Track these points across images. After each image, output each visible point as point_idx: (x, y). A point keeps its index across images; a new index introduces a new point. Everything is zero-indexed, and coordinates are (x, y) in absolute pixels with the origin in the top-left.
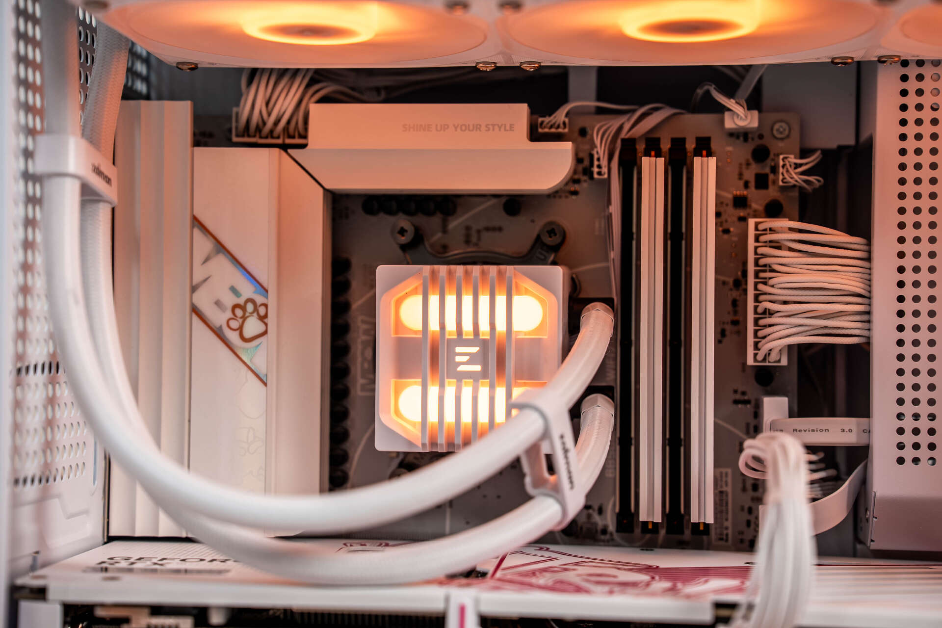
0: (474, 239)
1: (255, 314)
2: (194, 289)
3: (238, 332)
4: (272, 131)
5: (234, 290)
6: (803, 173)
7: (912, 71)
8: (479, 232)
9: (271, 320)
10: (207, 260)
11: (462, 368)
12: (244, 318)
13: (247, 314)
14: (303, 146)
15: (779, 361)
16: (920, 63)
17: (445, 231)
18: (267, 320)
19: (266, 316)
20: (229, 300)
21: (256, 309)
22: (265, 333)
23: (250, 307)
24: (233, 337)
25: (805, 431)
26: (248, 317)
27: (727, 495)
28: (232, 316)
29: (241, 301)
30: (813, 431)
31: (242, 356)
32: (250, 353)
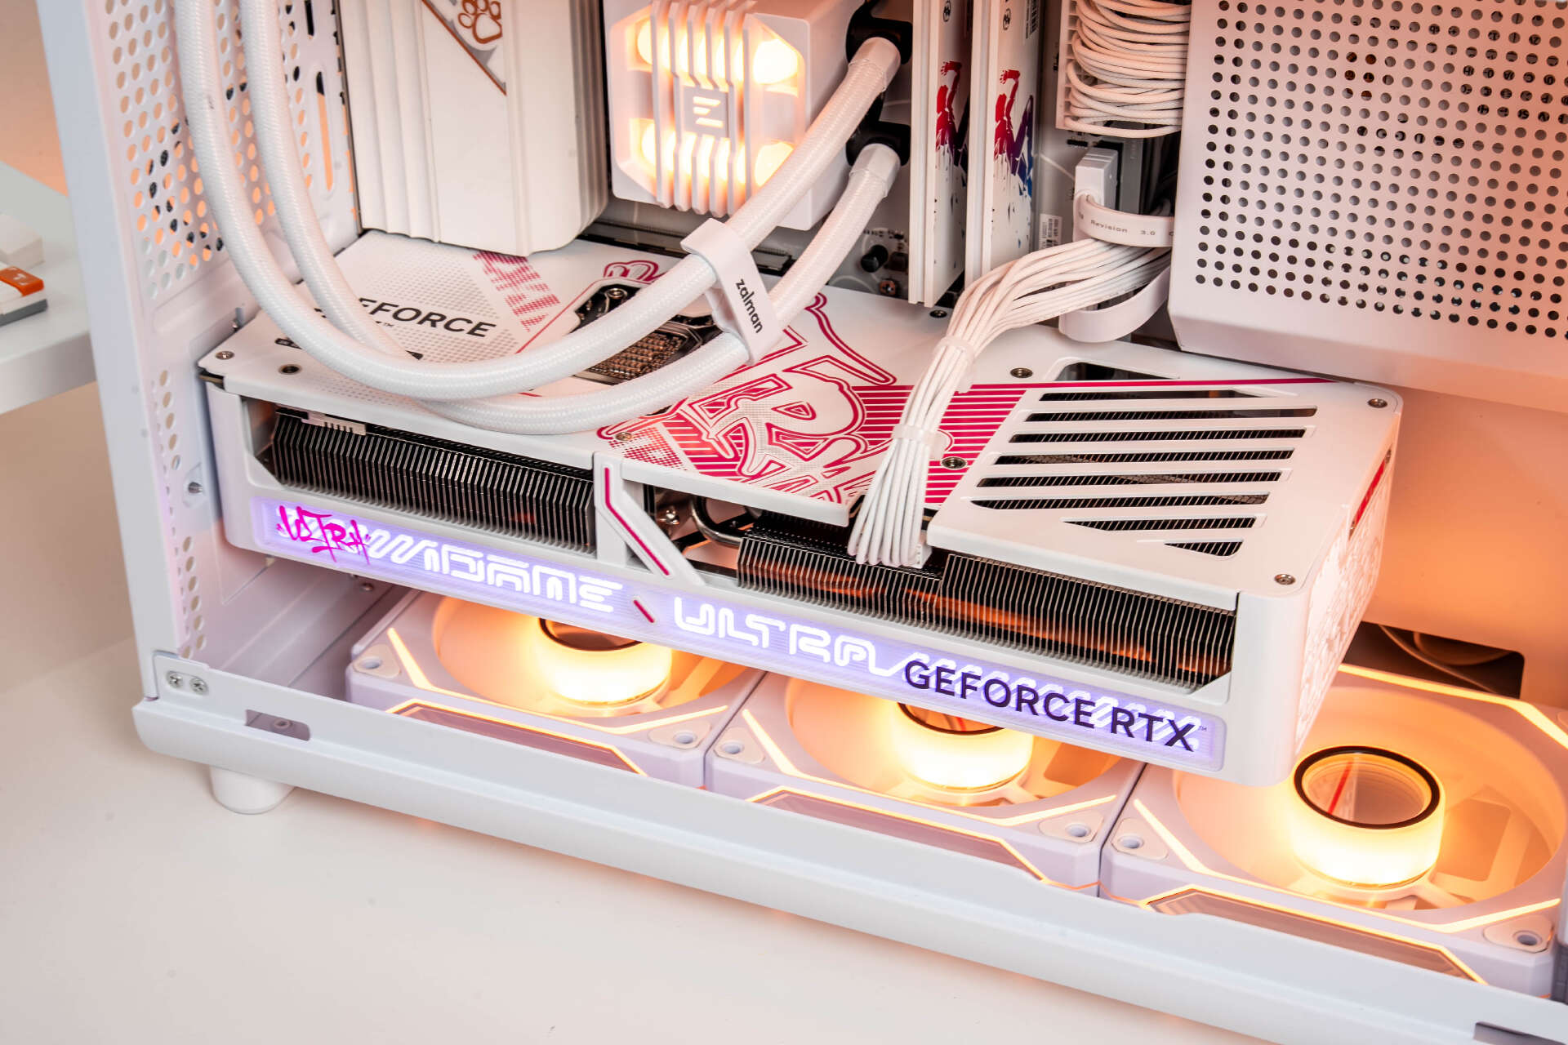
3: (470, 31)
9: (506, 21)
11: (700, 121)
12: (476, 15)
13: (479, 12)
18: (500, 21)
19: (499, 17)
21: (488, 7)
23: (481, 3)
24: (467, 35)
25: (1102, 226)
26: (480, 14)
28: (464, 12)
30: (1110, 228)
31: (480, 59)
32: (486, 55)
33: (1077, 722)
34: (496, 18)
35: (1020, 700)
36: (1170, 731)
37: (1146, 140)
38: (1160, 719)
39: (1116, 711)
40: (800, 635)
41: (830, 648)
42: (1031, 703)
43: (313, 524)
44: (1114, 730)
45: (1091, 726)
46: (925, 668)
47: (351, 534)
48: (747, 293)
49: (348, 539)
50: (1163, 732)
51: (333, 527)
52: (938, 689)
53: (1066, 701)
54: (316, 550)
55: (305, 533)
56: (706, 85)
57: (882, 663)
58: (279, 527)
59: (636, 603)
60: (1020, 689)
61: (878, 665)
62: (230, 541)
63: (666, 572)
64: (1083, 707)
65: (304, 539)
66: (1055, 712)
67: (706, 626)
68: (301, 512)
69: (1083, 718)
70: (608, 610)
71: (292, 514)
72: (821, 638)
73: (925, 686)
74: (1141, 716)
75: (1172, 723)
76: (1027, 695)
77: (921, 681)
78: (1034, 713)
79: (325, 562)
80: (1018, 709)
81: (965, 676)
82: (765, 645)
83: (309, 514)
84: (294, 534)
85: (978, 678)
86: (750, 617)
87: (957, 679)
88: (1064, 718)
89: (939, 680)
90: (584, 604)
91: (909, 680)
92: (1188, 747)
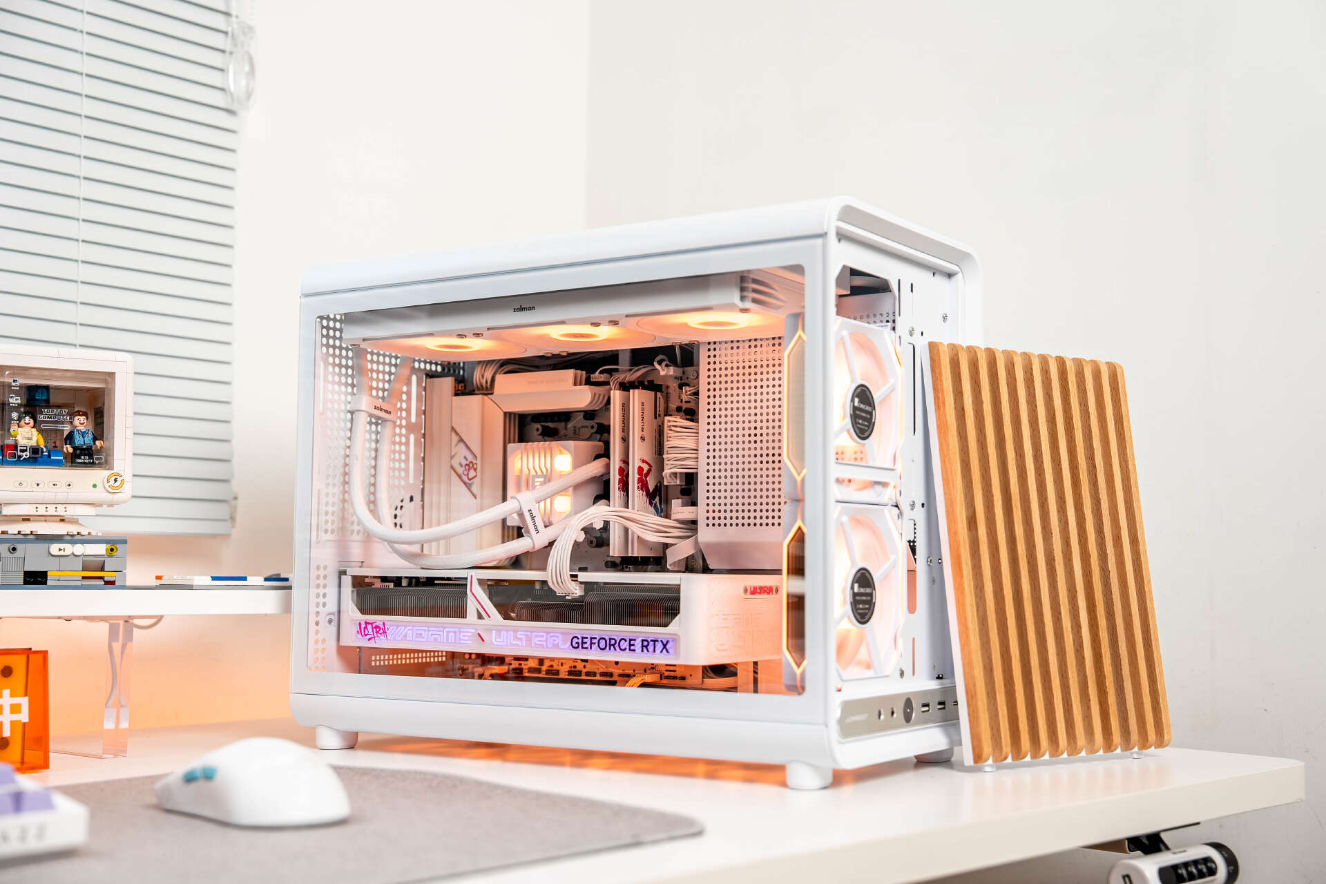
0: (577, 432)
1: (473, 468)
2: (452, 457)
3: (466, 476)
4: (487, 387)
5: (465, 458)
6: (690, 395)
7: (712, 347)
8: (579, 429)
9: (478, 470)
10: (456, 445)
12: (469, 470)
13: (470, 468)
14: (492, 394)
16: (715, 343)
17: (566, 429)
20: (464, 462)
21: (473, 466)
22: (476, 476)
23: (471, 465)
24: (465, 478)
28: (465, 470)
29: (468, 463)
30: (679, 513)
31: (468, 486)
32: (471, 485)
33: (630, 650)
34: (475, 470)
35: (610, 645)
36: (662, 647)
37: (686, 473)
38: (657, 641)
39: (643, 641)
40: (536, 637)
41: (546, 641)
42: (614, 645)
44: (642, 651)
45: (635, 651)
46: (578, 638)
47: (382, 629)
48: (533, 515)
49: (381, 631)
50: (659, 646)
51: (377, 627)
52: (583, 648)
53: (626, 641)
54: (369, 639)
55: (366, 632)
56: (540, 473)
57: (564, 643)
58: (358, 632)
59: (479, 634)
60: (610, 639)
61: (562, 645)
62: (341, 644)
63: (489, 617)
64: (632, 642)
65: (366, 635)
66: (623, 648)
67: (503, 641)
68: (366, 623)
69: (632, 648)
70: (470, 642)
71: (363, 626)
72: (542, 636)
73: (578, 647)
74: (652, 641)
75: (662, 641)
76: (613, 642)
77: (577, 645)
78: (615, 649)
79: (372, 644)
80: (610, 649)
81: (591, 638)
82: (524, 644)
83: (369, 623)
84: (363, 634)
85: (596, 638)
86: (519, 633)
87: (588, 641)
88: (625, 649)
89: (583, 643)
90: (462, 642)
91: (573, 647)
92: (668, 652)
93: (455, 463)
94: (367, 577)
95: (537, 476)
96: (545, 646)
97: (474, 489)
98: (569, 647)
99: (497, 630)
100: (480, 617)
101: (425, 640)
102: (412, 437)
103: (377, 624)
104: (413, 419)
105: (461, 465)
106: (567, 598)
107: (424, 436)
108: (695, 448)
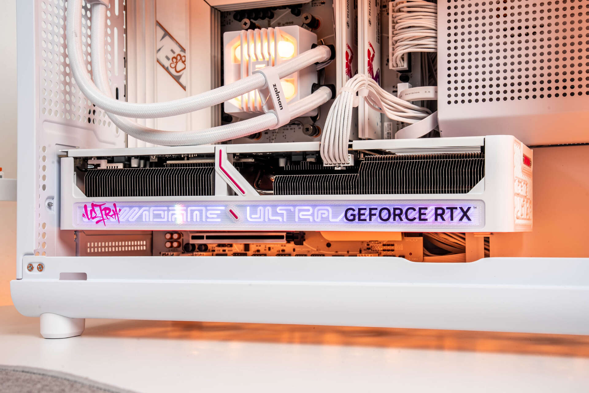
1: (181, 61)
2: (158, 51)
3: (174, 69)
5: (172, 51)
9: (187, 62)
10: (162, 39)
12: (177, 62)
13: (178, 61)
15: (403, 66)
18: (185, 63)
19: (185, 61)
20: (171, 55)
21: (181, 59)
22: (185, 68)
23: (179, 58)
24: (173, 71)
25: (410, 94)
26: (178, 62)
27: (390, 134)
28: (172, 62)
29: (175, 55)
30: (413, 93)
31: (177, 79)
32: (179, 77)
33: (420, 219)
34: (184, 62)
35: (395, 215)
36: (462, 214)
38: (456, 208)
39: (437, 209)
40: (300, 211)
41: (313, 215)
42: (399, 215)
43: (97, 209)
44: (436, 219)
45: (426, 220)
46: (354, 210)
47: (113, 210)
48: (277, 91)
49: (112, 213)
50: (458, 214)
51: (106, 209)
52: (359, 220)
53: (414, 210)
54: (97, 222)
55: (94, 215)
56: (261, 59)
57: (335, 216)
58: (83, 215)
59: (231, 211)
60: (395, 209)
61: (333, 217)
62: (61, 229)
63: (243, 192)
64: (422, 211)
65: (93, 218)
66: (410, 217)
67: (260, 218)
68: (93, 205)
69: (423, 217)
70: (219, 220)
71: (89, 209)
72: (309, 210)
73: (354, 219)
74: (447, 208)
75: (461, 208)
76: (398, 212)
77: (352, 218)
78: (401, 220)
79: (101, 227)
80: (394, 219)
81: (371, 209)
82: (285, 220)
83: (97, 206)
84: (90, 217)
85: (376, 209)
86: (279, 208)
87: (367, 212)
88: (414, 219)
89: (360, 214)
90: (208, 220)
91: (347, 219)
92: (469, 219)
93: (162, 56)
94: (91, 158)
95: (257, 62)
96: (311, 220)
97: (181, 80)
98: (342, 219)
99: (251, 206)
100: (231, 192)
101: (165, 220)
102: (116, 30)
103: (106, 206)
104: (117, 13)
105: (168, 58)
106: (336, 169)
107: (126, 31)
108: (434, 28)
